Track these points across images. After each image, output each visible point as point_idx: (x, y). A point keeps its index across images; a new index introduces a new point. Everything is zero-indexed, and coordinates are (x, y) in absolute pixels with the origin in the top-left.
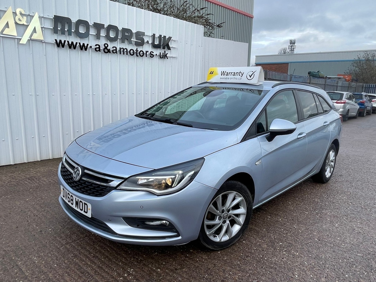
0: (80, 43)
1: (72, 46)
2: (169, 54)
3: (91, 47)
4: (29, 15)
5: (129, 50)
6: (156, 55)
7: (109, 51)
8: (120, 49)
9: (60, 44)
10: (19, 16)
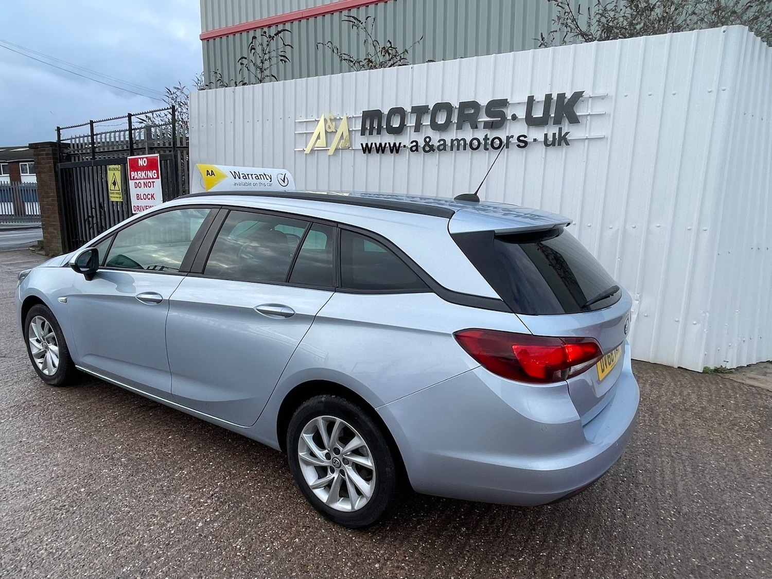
0: (389, 144)
1: (381, 149)
2: (574, 132)
3: (405, 146)
5: (468, 142)
6: (535, 140)
7: (432, 149)
8: (452, 141)
9: (367, 149)
10: (329, 123)
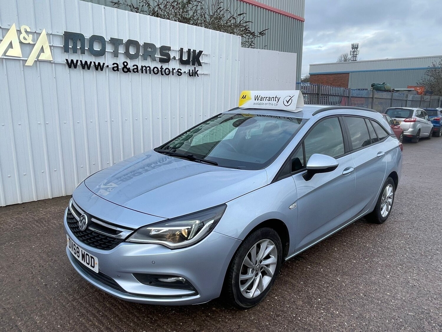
0: (94, 63)
1: (86, 66)
2: (200, 70)
3: (108, 66)
4: (36, 32)
5: (152, 69)
6: (185, 72)
7: (129, 70)
8: (142, 67)
9: (71, 65)
10: (24, 34)
